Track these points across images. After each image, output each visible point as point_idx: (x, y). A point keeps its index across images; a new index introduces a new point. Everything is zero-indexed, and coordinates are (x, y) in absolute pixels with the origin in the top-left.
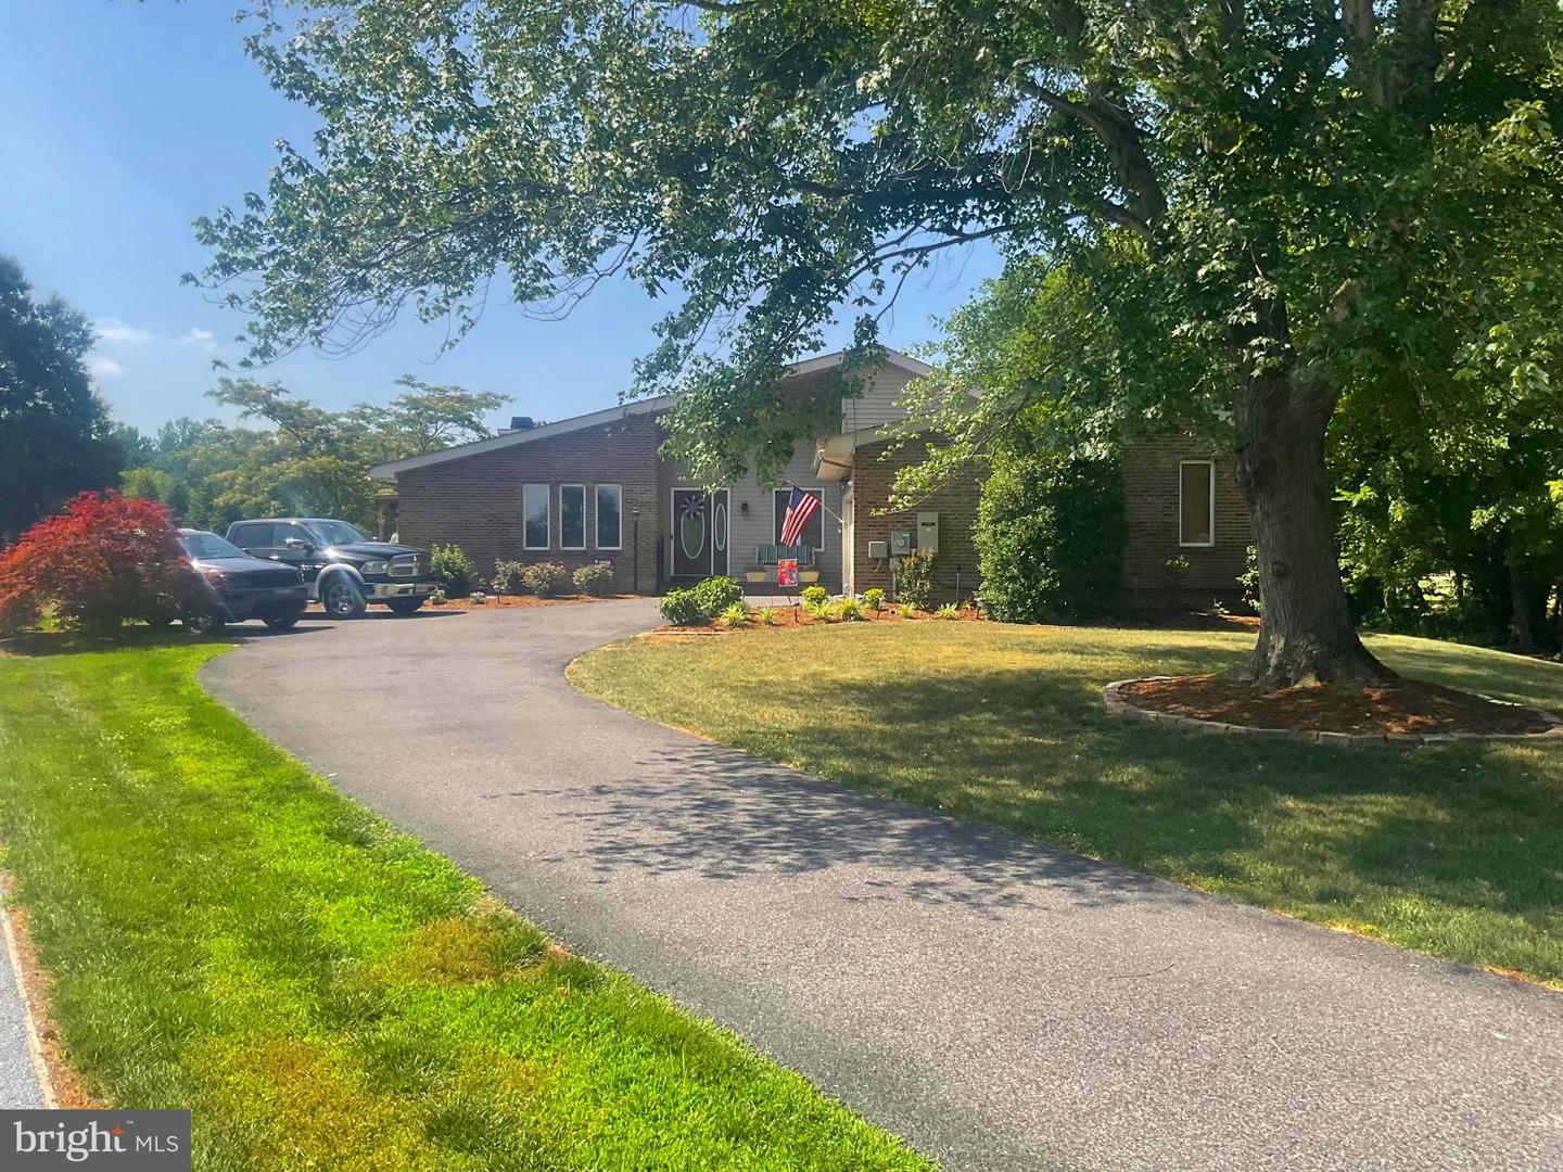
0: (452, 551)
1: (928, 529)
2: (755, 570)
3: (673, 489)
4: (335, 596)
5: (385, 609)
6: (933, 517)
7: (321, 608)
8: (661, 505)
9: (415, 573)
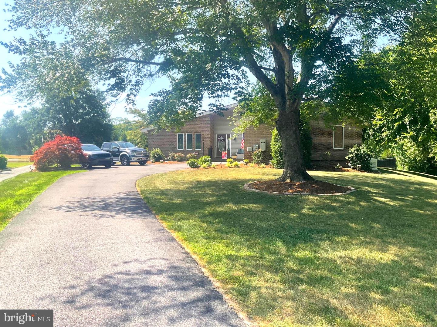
0: (158, 149)
1: (263, 144)
2: (234, 155)
3: (216, 134)
4: (123, 160)
5: (138, 163)
6: (264, 141)
7: (120, 164)
8: (212, 138)
9: (142, 155)
